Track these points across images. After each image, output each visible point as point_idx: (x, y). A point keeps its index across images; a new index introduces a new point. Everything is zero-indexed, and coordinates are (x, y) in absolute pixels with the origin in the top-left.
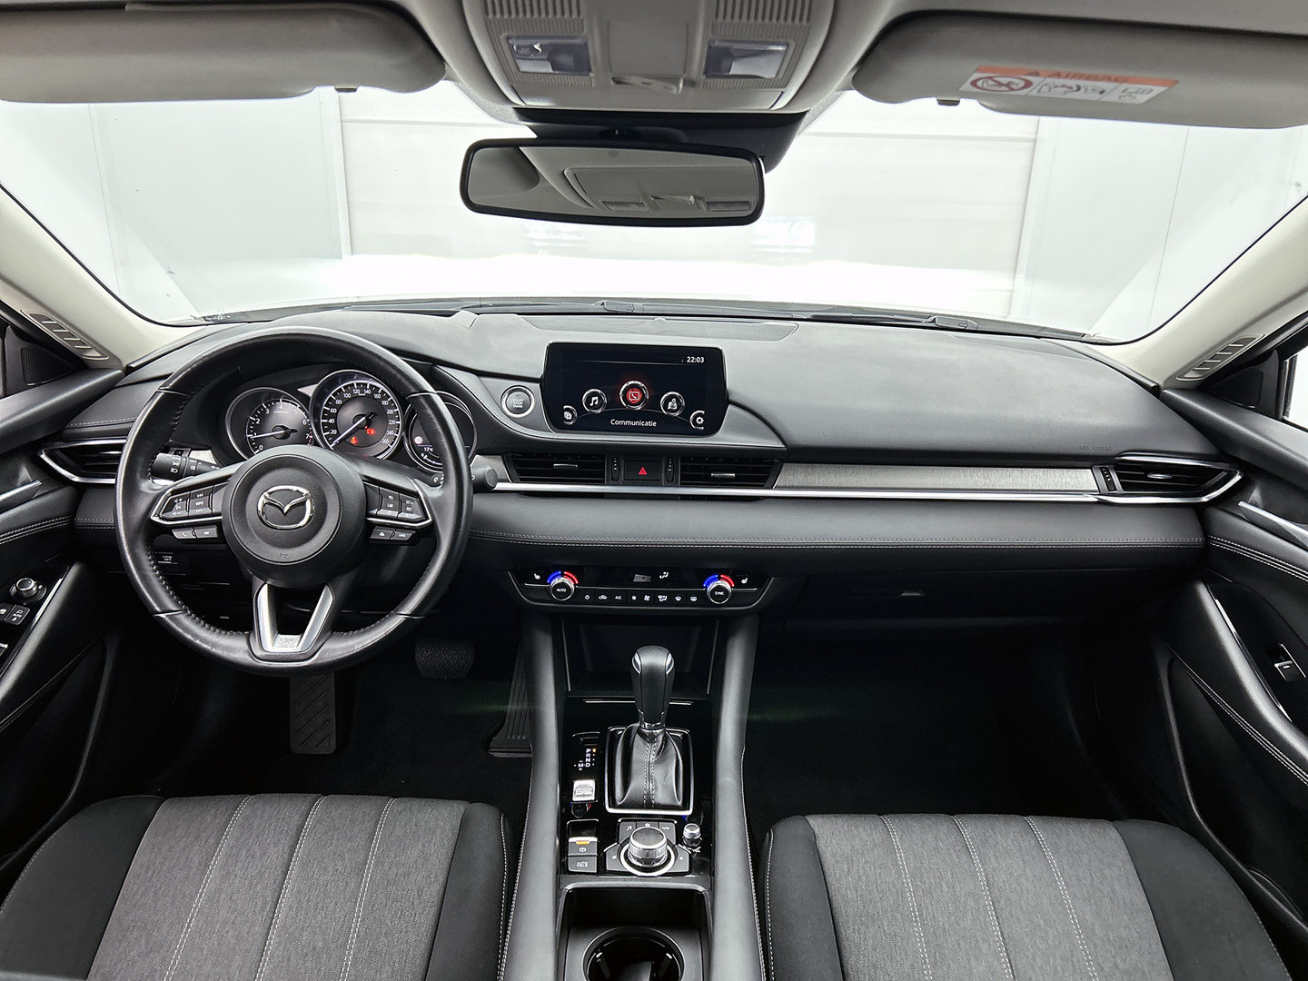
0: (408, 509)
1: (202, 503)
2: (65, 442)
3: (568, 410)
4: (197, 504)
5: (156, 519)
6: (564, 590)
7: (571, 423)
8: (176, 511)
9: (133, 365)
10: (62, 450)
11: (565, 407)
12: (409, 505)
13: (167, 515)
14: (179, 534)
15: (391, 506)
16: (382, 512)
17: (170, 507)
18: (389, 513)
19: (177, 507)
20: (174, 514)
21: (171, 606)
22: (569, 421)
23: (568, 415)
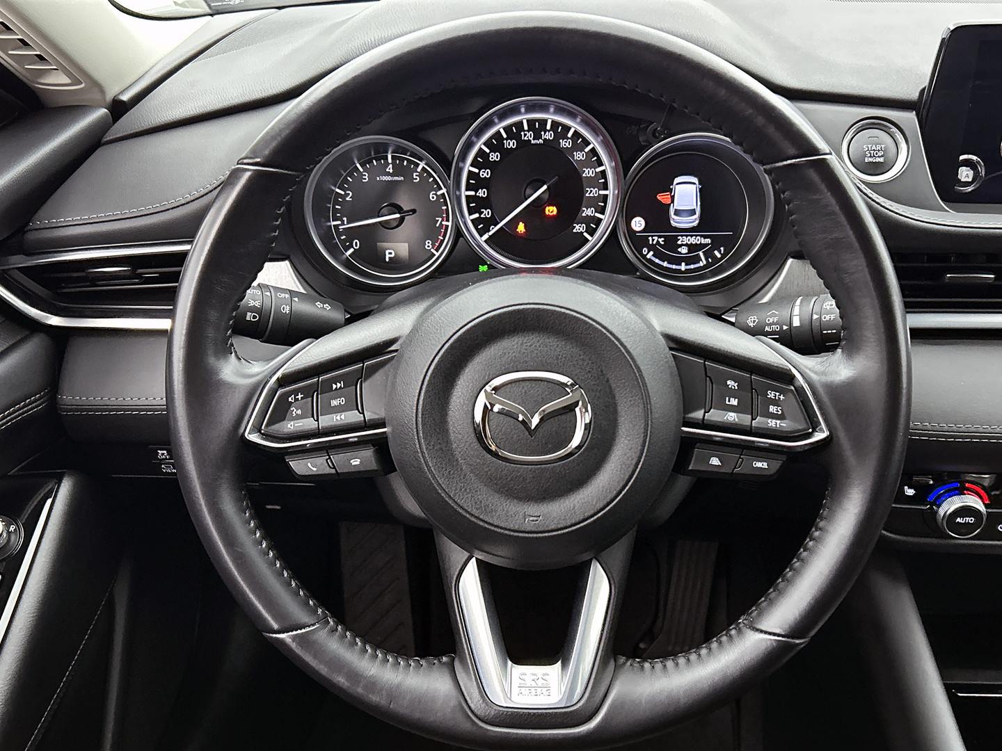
0: (772, 409)
1: (342, 401)
2: (27, 255)
3: (968, 163)
4: (334, 403)
5: (254, 438)
6: (970, 520)
7: (970, 189)
8: (294, 419)
9: (125, 97)
10: (24, 270)
11: (962, 157)
12: (775, 402)
13: (276, 427)
14: (302, 466)
15: (734, 402)
16: (715, 415)
17: (281, 412)
18: (732, 417)
19: (296, 411)
20: (290, 426)
21: (300, 615)
22: (967, 184)
23: (965, 174)
